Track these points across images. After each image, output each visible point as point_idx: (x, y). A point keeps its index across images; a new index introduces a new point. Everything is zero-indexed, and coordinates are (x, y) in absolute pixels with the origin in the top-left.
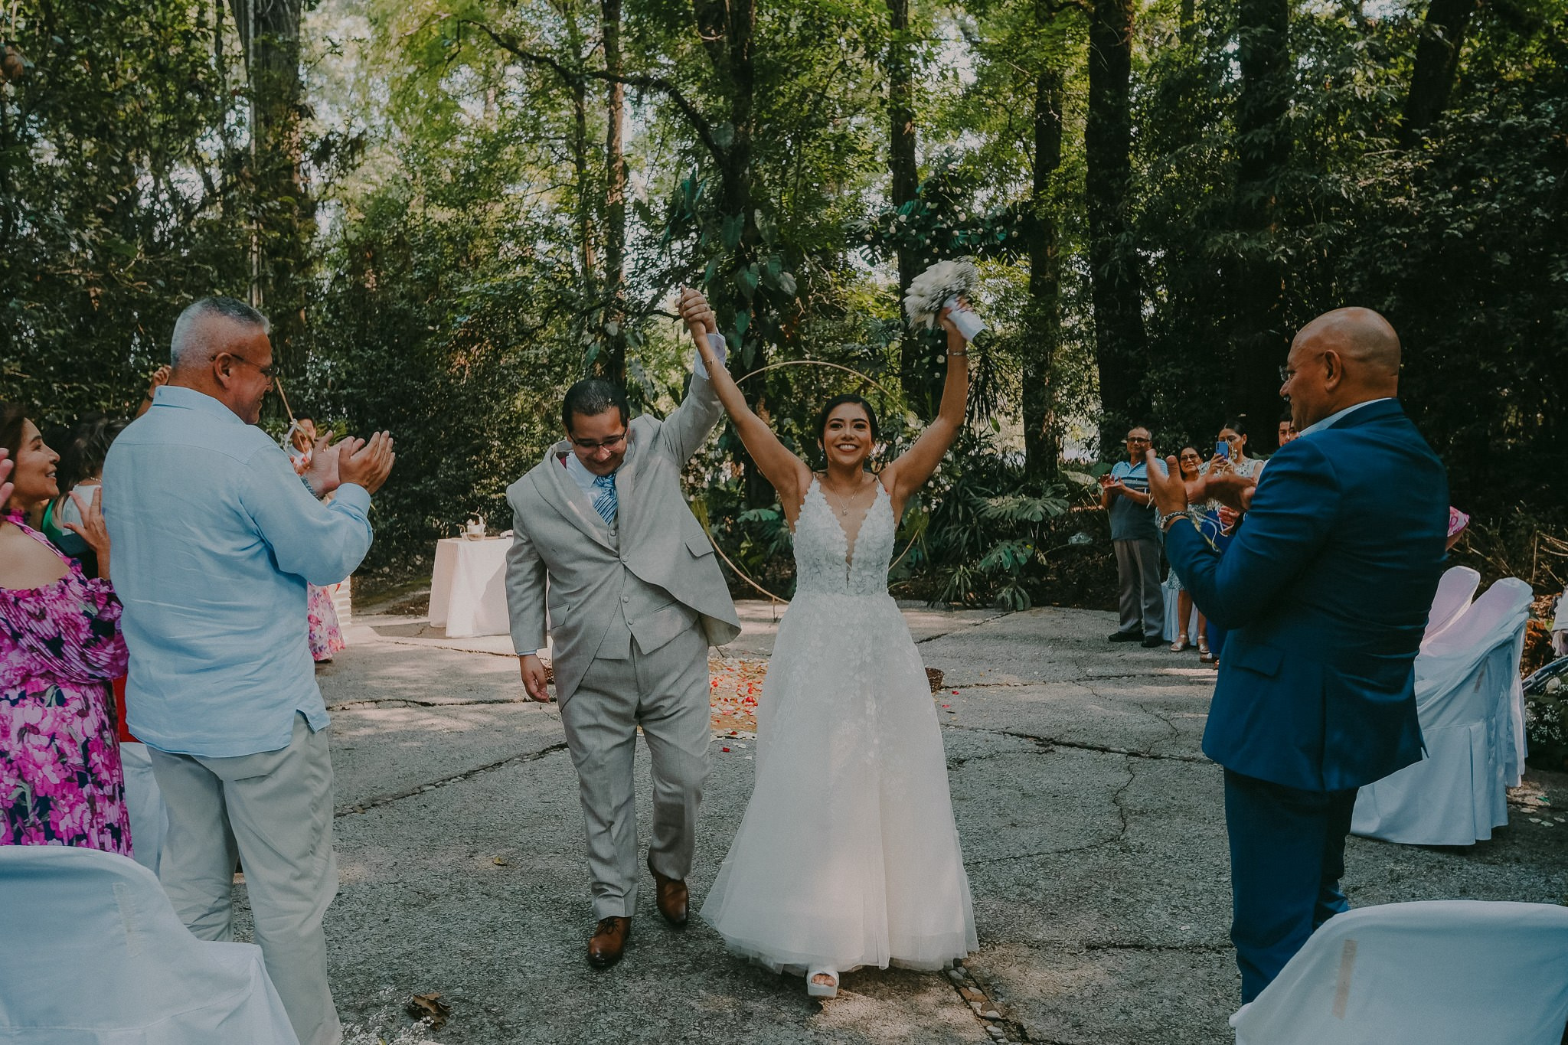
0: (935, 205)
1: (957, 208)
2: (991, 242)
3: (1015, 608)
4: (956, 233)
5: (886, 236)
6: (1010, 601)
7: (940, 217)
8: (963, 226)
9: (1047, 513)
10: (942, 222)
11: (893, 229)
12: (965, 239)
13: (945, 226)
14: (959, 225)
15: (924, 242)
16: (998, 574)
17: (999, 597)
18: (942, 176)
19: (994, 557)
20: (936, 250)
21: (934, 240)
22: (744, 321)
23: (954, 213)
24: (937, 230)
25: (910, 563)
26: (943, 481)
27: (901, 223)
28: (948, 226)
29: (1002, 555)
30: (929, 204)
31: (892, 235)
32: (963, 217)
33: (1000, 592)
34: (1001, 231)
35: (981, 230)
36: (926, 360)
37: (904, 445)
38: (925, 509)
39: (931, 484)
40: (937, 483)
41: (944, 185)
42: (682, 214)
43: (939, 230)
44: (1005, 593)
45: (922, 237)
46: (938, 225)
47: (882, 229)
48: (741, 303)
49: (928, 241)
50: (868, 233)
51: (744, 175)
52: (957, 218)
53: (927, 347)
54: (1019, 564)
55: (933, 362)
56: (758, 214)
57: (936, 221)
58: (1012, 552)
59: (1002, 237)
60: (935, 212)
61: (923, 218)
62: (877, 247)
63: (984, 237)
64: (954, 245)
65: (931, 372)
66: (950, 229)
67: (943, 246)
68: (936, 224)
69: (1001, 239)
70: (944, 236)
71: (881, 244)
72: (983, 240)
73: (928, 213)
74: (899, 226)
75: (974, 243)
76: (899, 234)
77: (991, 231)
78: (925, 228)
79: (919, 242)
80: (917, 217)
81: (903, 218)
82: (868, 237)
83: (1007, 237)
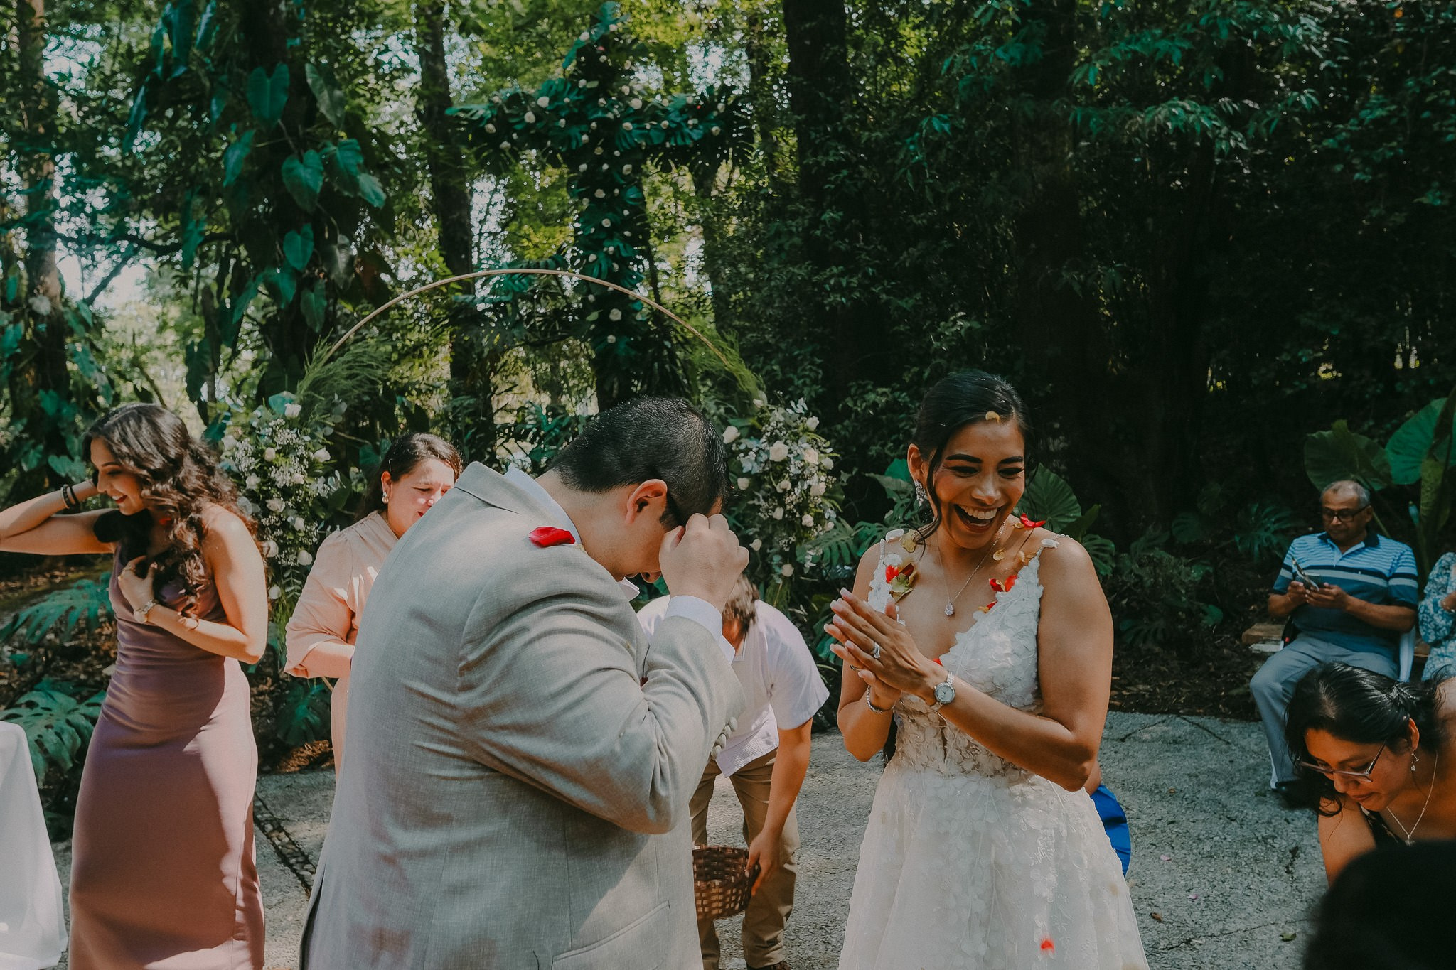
0: (594, 84)
1: (625, 90)
2: (680, 142)
4: (628, 125)
5: (519, 127)
7: (602, 101)
8: (638, 117)
10: (606, 110)
11: (530, 117)
12: (642, 136)
13: (610, 115)
14: (630, 115)
15: (578, 141)
20: (599, 151)
21: (594, 136)
22: (300, 247)
23: (622, 97)
24: (597, 120)
27: (545, 109)
28: (615, 116)
30: (582, 82)
31: (529, 126)
32: (635, 104)
34: (695, 126)
35: (666, 123)
36: (594, 316)
41: (606, 53)
43: (602, 122)
45: (574, 131)
46: (600, 114)
47: (511, 115)
49: (585, 138)
50: (489, 121)
52: (628, 107)
53: (591, 298)
55: (604, 319)
57: (597, 107)
59: (696, 135)
60: (593, 95)
61: (574, 103)
62: (505, 144)
63: (669, 133)
64: (625, 144)
65: (597, 338)
66: (618, 122)
67: (609, 147)
68: (596, 112)
69: (696, 137)
70: (609, 130)
71: (510, 140)
72: (668, 139)
73: (581, 97)
74: (539, 112)
75: (656, 142)
76: (539, 125)
77: (679, 126)
78: (578, 117)
79: (569, 139)
80: (567, 100)
81: (544, 102)
82: (490, 128)
83: (705, 135)
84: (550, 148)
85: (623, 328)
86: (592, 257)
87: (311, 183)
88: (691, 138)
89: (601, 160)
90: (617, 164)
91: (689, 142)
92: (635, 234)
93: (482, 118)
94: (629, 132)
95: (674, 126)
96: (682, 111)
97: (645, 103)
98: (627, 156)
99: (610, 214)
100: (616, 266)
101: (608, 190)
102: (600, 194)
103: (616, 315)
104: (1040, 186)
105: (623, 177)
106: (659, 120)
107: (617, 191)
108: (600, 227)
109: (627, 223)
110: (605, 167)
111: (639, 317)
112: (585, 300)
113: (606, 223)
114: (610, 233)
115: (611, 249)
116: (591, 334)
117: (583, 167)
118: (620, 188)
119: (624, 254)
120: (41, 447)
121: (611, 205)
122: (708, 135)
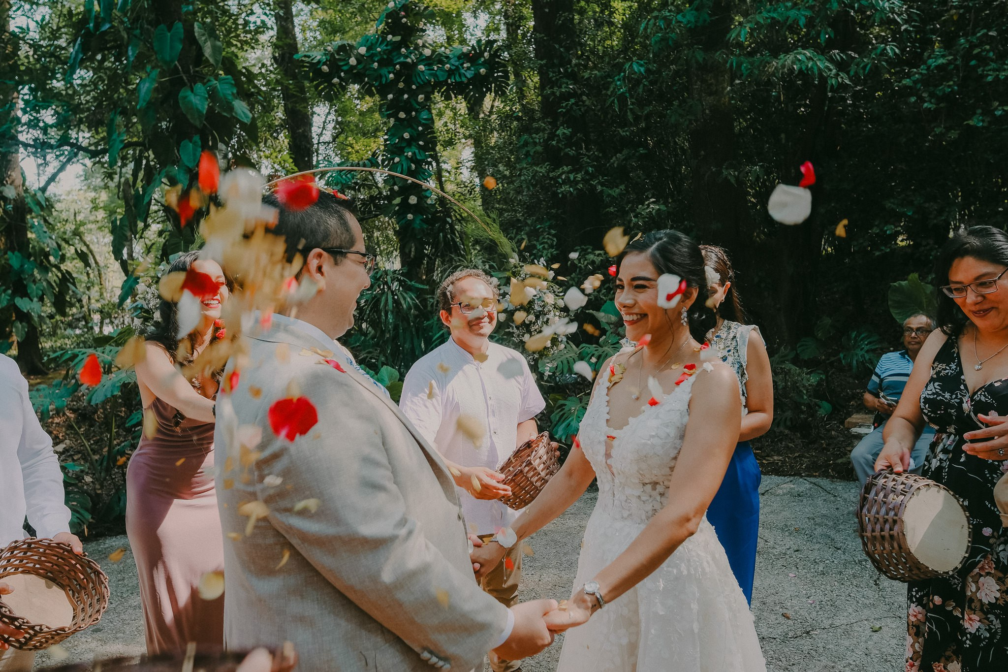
0: (398, 38)
1: (420, 42)
2: (458, 79)
4: (421, 67)
5: (345, 68)
7: (403, 50)
8: (428, 62)
10: (406, 57)
11: (353, 61)
12: (431, 74)
13: (409, 60)
14: (424, 60)
15: (387, 78)
20: (401, 85)
21: (398, 75)
23: (417, 48)
24: (401, 64)
27: (363, 56)
28: (413, 61)
30: (390, 37)
31: (353, 67)
32: (427, 52)
34: (468, 68)
35: (448, 66)
36: (398, 200)
41: (406, 16)
43: (403, 64)
45: (384, 71)
46: (402, 59)
47: (340, 60)
49: (391, 76)
50: (325, 64)
52: (421, 54)
53: (396, 188)
55: (405, 201)
56: (198, 28)
57: (400, 54)
59: (469, 74)
60: (397, 46)
61: (384, 51)
62: (336, 80)
63: (451, 73)
64: (419, 80)
65: (400, 215)
66: (415, 65)
67: (408, 83)
68: (399, 58)
69: (469, 76)
70: (408, 70)
71: (339, 77)
72: (449, 77)
73: (389, 47)
74: (359, 58)
75: (441, 79)
76: (360, 67)
77: (457, 68)
78: (386, 61)
79: (381, 76)
80: (379, 49)
81: (363, 50)
82: (325, 68)
83: (475, 74)
84: (367, 83)
85: (418, 209)
86: (397, 160)
87: (200, 107)
88: (466, 77)
89: (402, 92)
90: (414, 94)
91: (464, 79)
92: (426, 143)
93: (319, 62)
94: (423, 72)
95: (453, 68)
96: (459, 58)
97: (434, 52)
98: (421, 88)
99: (409, 129)
100: (413, 166)
101: (408, 113)
102: (402, 115)
103: (413, 200)
104: (707, 111)
105: (418, 103)
106: (443, 63)
107: (414, 113)
108: (402, 139)
109: (420, 136)
110: (406, 96)
111: (429, 202)
112: (391, 190)
113: (406, 136)
114: (409, 143)
115: (410, 154)
116: (396, 213)
117: (390, 96)
118: (416, 111)
119: (419, 157)
120: (10, 292)
121: (410, 123)
122: (477, 75)
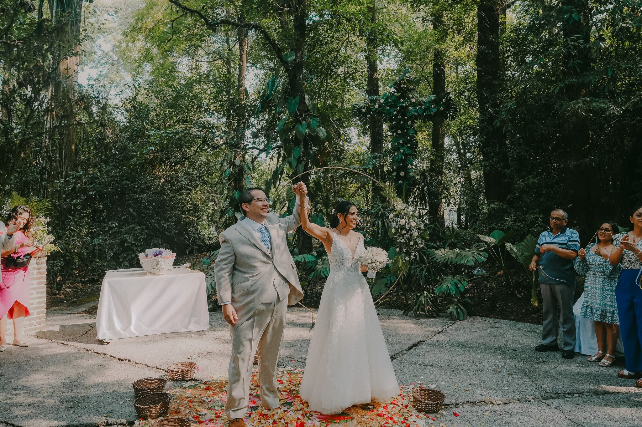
0: (399, 94)
1: (410, 96)
2: (429, 113)
3: (458, 318)
4: (410, 108)
5: (373, 110)
6: (455, 313)
7: (402, 100)
8: (414, 105)
9: (477, 261)
10: (403, 103)
11: (377, 106)
12: (415, 111)
13: (404, 105)
14: (411, 104)
15: (393, 114)
16: (447, 297)
17: (449, 311)
18: (403, 80)
19: (444, 286)
20: (399, 117)
21: (398, 112)
22: (298, 151)
23: (409, 98)
24: (400, 107)
25: (387, 284)
26: (419, 242)
27: (382, 104)
29: (450, 285)
30: (396, 94)
31: (377, 109)
32: (414, 100)
33: (449, 308)
34: (434, 107)
35: (424, 107)
36: (394, 174)
37: (395, 219)
38: (407, 259)
39: (411, 243)
40: (415, 243)
41: (404, 84)
42: (267, 98)
43: (401, 107)
44: (452, 309)
45: (392, 110)
46: (401, 104)
47: (371, 106)
48: (296, 142)
49: (395, 113)
50: (364, 108)
51: (300, 78)
52: (411, 101)
53: (395, 167)
54: (460, 291)
55: (398, 174)
56: (307, 97)
57: (400, 102)
58: (455, 283)
59: (435, 110)
60: (399, 98)
61: (393, 101)
62: (369, 116)
63: (425, 110)
64: (409, 114)
65: (396, 181)
66: (407, 106)
67: (403, 115)
68: (399, 104)
70: (404, 110)
71: (370, 114)
72: (424, 112)
73: (395, 99)
74: (380, 104)
75: (420, 113)
76: (380, 109)
77: (429, 107)
78: (393, 106)
79: (390, 113)
80: (390, 100)
81: (382, 101)
82: (364, 110)
83: (438, 110)
84: (383, 117)
85: (405, 178)
86: (396, 153)
87: (303, 132)
88: (433, 111)
89: (400, 120)
90: (406, 122)
91: (432, 113)
92: (412, 145)
93: (361, 107)
94: (411, 110)
95: (427, 107)
96: (430, 102)
97: (417, 100)
98: (410, 118)
99: (403, 139)
100: (403, 157)
101: (402, 130)
102: (399, 132)
103: (402, 174)
104: (571, 126)
105: (408, 126)
106: (421, 105)
107: (405, 131)
108: (399, 143)
109: (408, 142)
110: (402, 122)
111: (411, 174)
112: (392, 168)
113: (401, 142)
114: (403, 145)
115: (402, 150)
116: (395, 180)
117: (394, 122)
118: (407, 129)
119: (407, 152)
121: (403, 135)
122: (439, 111)
